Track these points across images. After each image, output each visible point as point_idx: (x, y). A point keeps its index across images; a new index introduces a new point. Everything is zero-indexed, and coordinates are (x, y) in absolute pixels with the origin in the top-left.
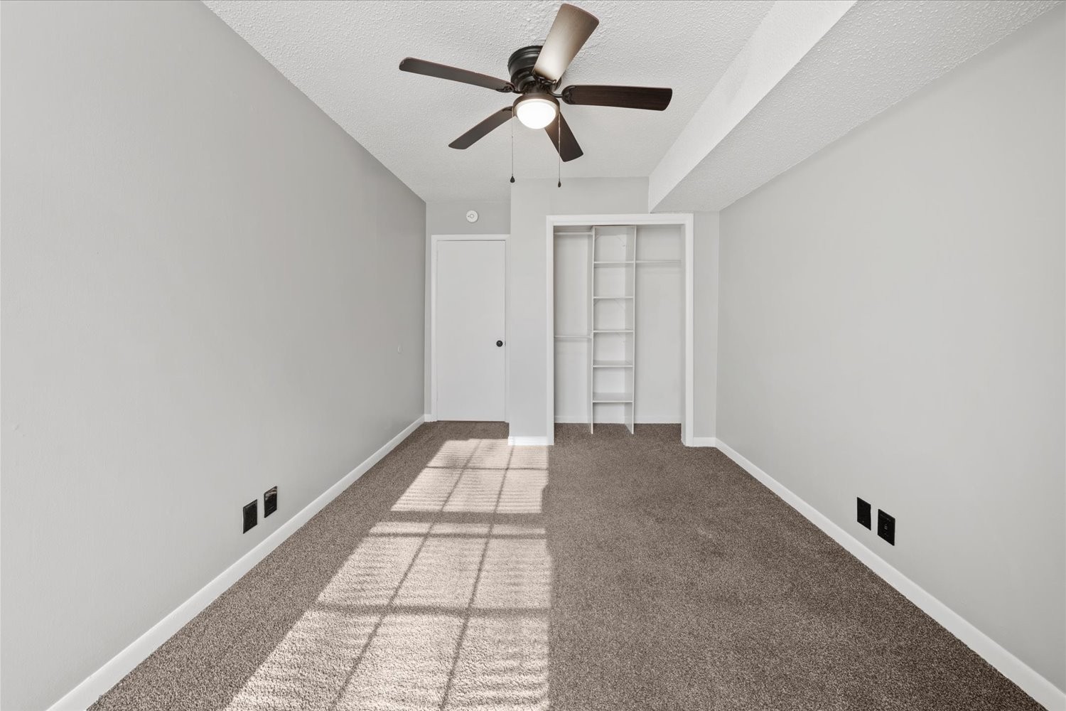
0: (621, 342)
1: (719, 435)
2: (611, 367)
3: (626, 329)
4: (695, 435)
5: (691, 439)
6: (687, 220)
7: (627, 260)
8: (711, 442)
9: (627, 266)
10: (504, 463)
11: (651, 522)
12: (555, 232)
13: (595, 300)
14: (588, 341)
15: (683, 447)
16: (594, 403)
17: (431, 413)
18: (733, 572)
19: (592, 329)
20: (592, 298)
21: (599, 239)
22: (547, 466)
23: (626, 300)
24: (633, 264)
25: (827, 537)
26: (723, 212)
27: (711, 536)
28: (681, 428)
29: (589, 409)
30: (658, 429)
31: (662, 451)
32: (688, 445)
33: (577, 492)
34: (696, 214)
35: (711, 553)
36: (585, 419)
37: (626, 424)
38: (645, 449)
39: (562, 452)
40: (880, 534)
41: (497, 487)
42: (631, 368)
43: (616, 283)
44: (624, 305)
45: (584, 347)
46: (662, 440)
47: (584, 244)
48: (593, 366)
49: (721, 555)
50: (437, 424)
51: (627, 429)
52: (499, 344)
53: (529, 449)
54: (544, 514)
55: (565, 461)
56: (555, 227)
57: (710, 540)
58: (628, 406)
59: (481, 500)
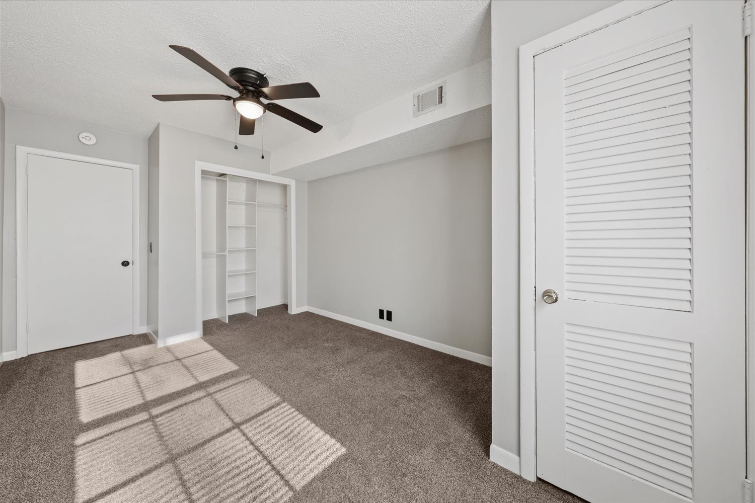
0: (242, 257)
1: (309, 304)
2: (235, 275)
3: (246, 248)
4: (297, 306)
5: (294, 310)
6: (292, 183)
7: (246, 201)
8: (304, 309)
9: (247, 205)
10: (169, 357)
11: (302, 350)
12: (202, 174)
13: (229, 227)
14: (218, 256)
15: (291, 315)
16: (228, 301)
17: (16, 349)
18: (347, 353)
19: (227, 248)
20: (227, 225)
21: (230, 184)
22: (212, 348)
23: (246, 228)
24: (255, 204)
25: (368, 330)
26: (310, 182)
27: (331, 345)
28: (287, 305)
29: (222, 305)
30: (270, 310)
31: (282, 319)
32: (293, 314)
33: (248, 353)
34: (297, 180)
35: (335, 350)
36: (214, 315)
37: (247, 312)
38: (270, 321)
39: (214, 338)
40: (387, 320)
41: (183, 371)
42: (255, 273)
43: (237, 215)
44: (244, 231)
45: (213, 262)
46: (277, 315)
47: (213, 185)
48: (227, 275)
49: (339, 349)
50: (31, 358)
51: (252, 315)
52: (126, 264)
53: (183, 344)
54: (238, 370)
55: (222, 342)
56: (202, 170)
57: (332, 347)
58: (251, 299)
59: (177, 382)
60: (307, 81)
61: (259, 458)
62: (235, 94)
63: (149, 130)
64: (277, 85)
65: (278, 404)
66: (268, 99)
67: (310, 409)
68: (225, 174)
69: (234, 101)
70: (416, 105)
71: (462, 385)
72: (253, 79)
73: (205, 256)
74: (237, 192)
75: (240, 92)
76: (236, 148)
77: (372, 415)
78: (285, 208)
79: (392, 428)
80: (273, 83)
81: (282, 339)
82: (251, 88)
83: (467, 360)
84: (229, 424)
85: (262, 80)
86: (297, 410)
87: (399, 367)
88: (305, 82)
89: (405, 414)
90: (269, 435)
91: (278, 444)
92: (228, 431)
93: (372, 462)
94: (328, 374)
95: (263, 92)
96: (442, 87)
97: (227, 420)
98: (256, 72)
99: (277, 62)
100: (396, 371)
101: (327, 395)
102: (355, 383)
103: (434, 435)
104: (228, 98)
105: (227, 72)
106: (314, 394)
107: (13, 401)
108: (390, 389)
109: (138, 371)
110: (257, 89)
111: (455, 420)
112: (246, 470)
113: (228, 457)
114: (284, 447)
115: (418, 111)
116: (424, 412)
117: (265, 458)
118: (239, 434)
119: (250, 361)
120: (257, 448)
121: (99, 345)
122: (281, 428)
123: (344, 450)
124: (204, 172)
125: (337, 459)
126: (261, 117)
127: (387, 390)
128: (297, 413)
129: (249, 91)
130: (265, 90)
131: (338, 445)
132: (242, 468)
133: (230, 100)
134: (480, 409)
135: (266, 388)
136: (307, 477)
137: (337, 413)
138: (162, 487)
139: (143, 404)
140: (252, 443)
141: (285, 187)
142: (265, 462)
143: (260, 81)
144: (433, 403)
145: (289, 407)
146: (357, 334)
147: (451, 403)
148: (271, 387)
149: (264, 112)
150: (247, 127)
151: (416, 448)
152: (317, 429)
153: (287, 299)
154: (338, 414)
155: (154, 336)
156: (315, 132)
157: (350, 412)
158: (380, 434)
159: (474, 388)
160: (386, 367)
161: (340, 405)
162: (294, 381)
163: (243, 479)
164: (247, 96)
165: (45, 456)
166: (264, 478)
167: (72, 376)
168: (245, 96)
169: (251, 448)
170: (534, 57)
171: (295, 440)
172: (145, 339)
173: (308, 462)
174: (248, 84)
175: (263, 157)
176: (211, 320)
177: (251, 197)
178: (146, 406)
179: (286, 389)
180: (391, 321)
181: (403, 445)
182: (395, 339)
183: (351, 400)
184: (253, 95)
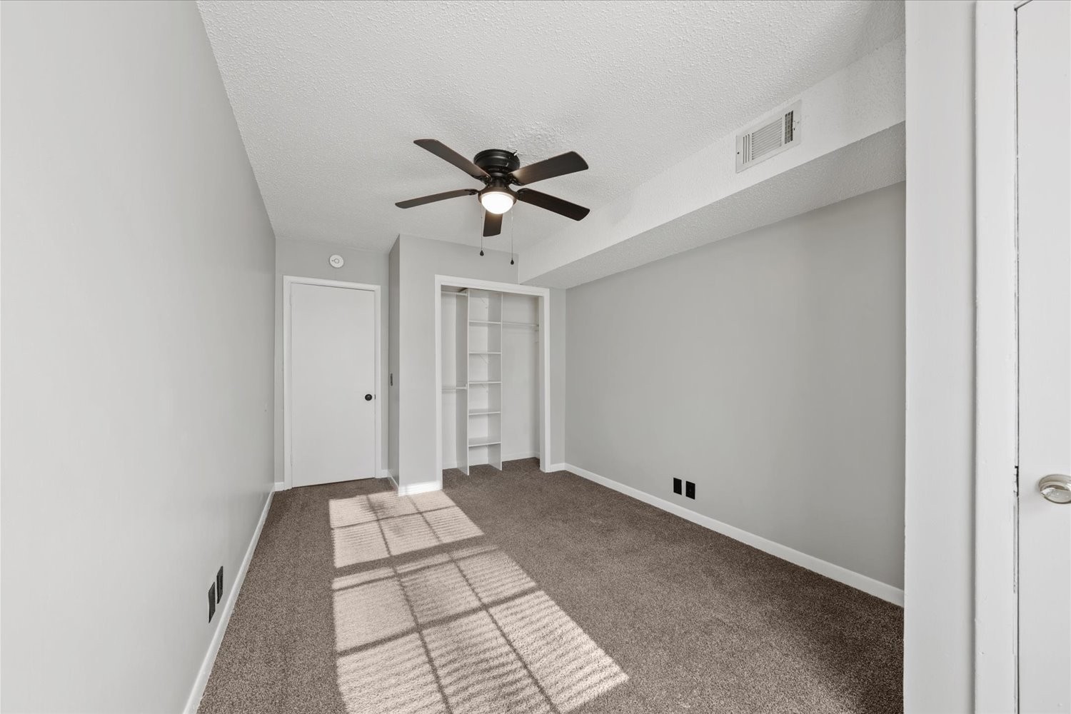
0: (484, 392)
1: (568, 461)
2: (477, 415)
3: (489, 381)
4: (553, 462)
5: (549, 467)
6: (545, 293)
7: (489, 320)
8: (562, 466)
9: (490, 325)
10: (411, 509)
11: (560, 524)
12: (442, 290)
13: (470, 354)
14: (458, 392)
15: (544, 473)
16: (470, 448)
17: (284, 481)
18: (625, 537)
19: (468, 380)
20: (468, 353)
21: (471, 301)
22: (454, 504)
23: (489, 355)
24: (500, 325)
25: (656, 508)
26: (569, 291)
27: (601, 522)
28: (539, 460)
29: (462, 454)
30: (517, 464)
31: (532, 478)
32: (547, 472)
33: (493, 517)
34: (552, 289)
35: (607, 531)
36: (454, 464)
37: (491, 463)
38: (518, 479)
39: (455, 493)
40: (687, 495)
41: (425, 528)
42: (499, 414)
43: (480, 339)
44: (487, 360)
45: (453, 398)
46: (527, 471)
47: (453, 303)
48: (468, 414)
49: (612, 531)
50: (295, 490)
51: (496, 469)
52: (368, 398)
53: (423, 495)
54: (482, 537)
55: (464, 499)
56: (442, 286)
57: (601, 525)
58: (494, 448)
59: (420, 540)
60: (570, 151)
61: (512, 656)
62: (480, 185)
63: (389, 244)
64: (530, 164)
65: (532, 591)
66: (519, 185)
67: (574, 607)
68: (465, 289)
69: (479, 195)
70: (742, 153)
71: (832, 625)
72: (501, 162)
73: (445, 390)
74: (480, 309)
75: (486, 181)
76: (482, 254)
77: (666, 638)
78: (536, 328)
79: (700, 666)
80: (524, 163)
81: (534, 504)
82: (499, 174)
83: (840, 584)
84: (476, 604)
85: (512, 159)
86: (558, 604)
87: (710, 572)
88: (567, 152)
89: (723, 649)
90: (524, 629)
91: (535, 645)
92: (474, 611)
93: (670, 710)
94: (598, 564)
95: (513, 177)
96: (792, 113)
97: (474, 598)
98: (505, 151)
99: (531, 132)
100: (704, 577)
101: (598, 593)
102: (638, 584)
103: (779, 698)
104: (473, 192)
105: (471, 158)
106: (579, 587)
107: (284, 532)
108: (695, 605)
109: (383, 519)
110: (507, 173)
111: (820, 682)
112: (497, 667)
113: (475, 645)
114: (543, 651)
115: (745, 160)
116: (757, 654)
117: (520, 658)
118: (488, 620)
119: (496, 528)
120: (509, 643)
121: (346, 485)
122: (538, 624)
123: (624, 677)
124: (444, 288)
125: (616, 688)
126: (510, 210)
127: (690, 605)
128: (557, 608)
129: (496, 178)
130: (516, 173)
131: (616, 668)
132: (492, 664)
133: (474, 194)
134: (873, 675)
135: (517, 567)
136: (574, 701)
137: (613, 623)
138: (409, 659)
139: (387, 558)
140: (504, 635)
141: (535, 300)
142: (520, 664)
143: (509, 162)
144: (774, 644)
145: (547, 597)
146: (637, 511)
147: (810, 652)
148: (522, 567)
149: (515, 202)
150: (492, 226)
151: (744, 708)
152: (586, 637)
153: (539, 451)
154: (615, 624)
155: (395, 482)
156: (578, 220)
157: (632, 626)
158: (680, 668)
159: (857, 634)
160: (687, 569)
161: (616, 612)
162: (551, 564)
163: (494, 678)
164: (495, 186)
165: (309, 594)
166: (519, 685)
167: (326, 515)
168: (491, 186)
169: (502, 640)
170: (1016, 10)
171: (555, 645)
172: (387, 485)
173: (574, 680)
174: (496, 169)
175: (512, 263)
176: (451, 469)
177: (495, 315)
178: (391, 561)
179: (542, 573)
180: (694, 498)
181: (720, 699)
182: (700, 527)
183: (633, 608)
184: (502, 183)
